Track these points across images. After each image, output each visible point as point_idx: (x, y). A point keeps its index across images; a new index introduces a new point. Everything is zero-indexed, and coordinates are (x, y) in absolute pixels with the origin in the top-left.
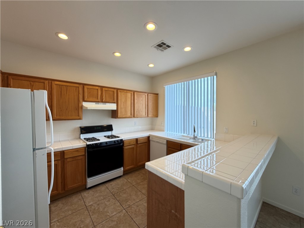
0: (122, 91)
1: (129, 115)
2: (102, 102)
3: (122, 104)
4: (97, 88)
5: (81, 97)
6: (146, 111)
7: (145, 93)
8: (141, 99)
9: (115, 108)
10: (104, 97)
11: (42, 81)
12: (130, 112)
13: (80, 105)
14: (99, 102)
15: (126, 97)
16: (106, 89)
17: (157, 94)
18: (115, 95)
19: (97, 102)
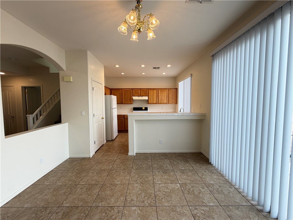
0: (151, 89)
1: (155, 102)
2: (141, 96)
3: (151, 97)
4: (138, 90)
5: (132, 94)
6: (167, 100)
7: (167, 89)
8: (163, 93)
9: (147, 99)
10: (141, 94)
11: (119, 90)
12: (156, 101)
13: (132, 98)
14: (139, 96)
15: (153, 92)
16: (143, 90)
17: (177, 89)
18: (147, 92)
19: (138, 96)
